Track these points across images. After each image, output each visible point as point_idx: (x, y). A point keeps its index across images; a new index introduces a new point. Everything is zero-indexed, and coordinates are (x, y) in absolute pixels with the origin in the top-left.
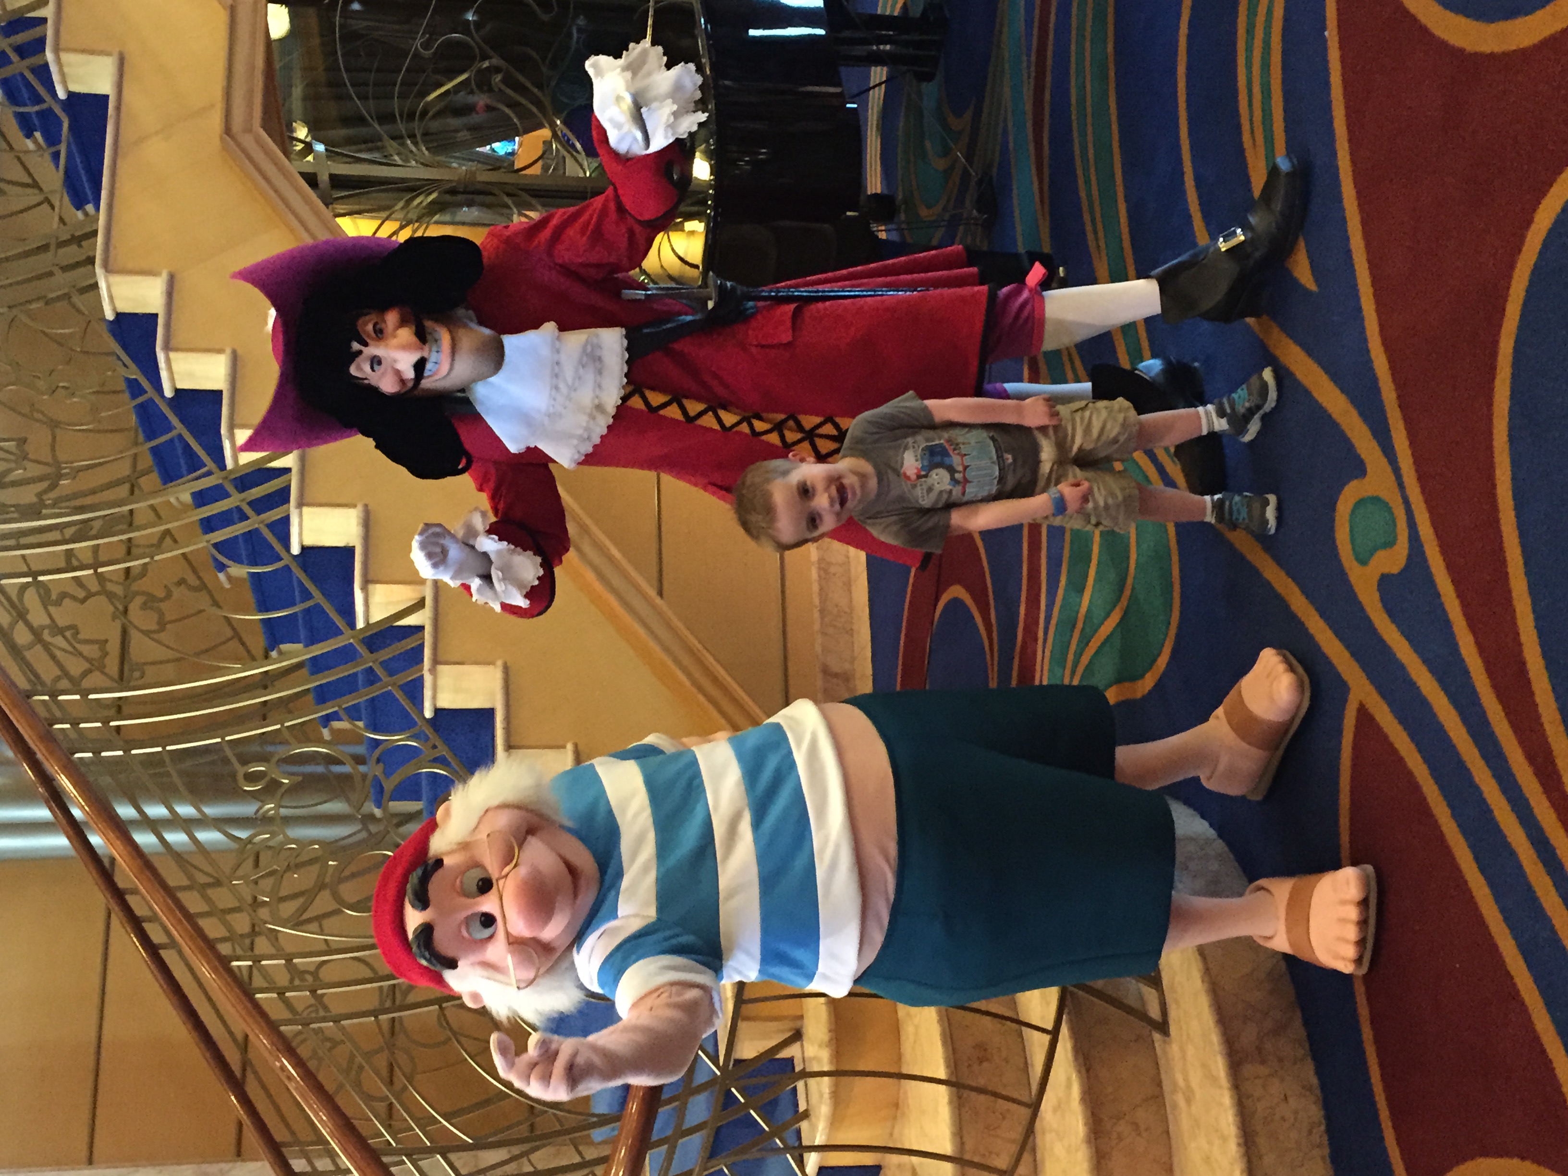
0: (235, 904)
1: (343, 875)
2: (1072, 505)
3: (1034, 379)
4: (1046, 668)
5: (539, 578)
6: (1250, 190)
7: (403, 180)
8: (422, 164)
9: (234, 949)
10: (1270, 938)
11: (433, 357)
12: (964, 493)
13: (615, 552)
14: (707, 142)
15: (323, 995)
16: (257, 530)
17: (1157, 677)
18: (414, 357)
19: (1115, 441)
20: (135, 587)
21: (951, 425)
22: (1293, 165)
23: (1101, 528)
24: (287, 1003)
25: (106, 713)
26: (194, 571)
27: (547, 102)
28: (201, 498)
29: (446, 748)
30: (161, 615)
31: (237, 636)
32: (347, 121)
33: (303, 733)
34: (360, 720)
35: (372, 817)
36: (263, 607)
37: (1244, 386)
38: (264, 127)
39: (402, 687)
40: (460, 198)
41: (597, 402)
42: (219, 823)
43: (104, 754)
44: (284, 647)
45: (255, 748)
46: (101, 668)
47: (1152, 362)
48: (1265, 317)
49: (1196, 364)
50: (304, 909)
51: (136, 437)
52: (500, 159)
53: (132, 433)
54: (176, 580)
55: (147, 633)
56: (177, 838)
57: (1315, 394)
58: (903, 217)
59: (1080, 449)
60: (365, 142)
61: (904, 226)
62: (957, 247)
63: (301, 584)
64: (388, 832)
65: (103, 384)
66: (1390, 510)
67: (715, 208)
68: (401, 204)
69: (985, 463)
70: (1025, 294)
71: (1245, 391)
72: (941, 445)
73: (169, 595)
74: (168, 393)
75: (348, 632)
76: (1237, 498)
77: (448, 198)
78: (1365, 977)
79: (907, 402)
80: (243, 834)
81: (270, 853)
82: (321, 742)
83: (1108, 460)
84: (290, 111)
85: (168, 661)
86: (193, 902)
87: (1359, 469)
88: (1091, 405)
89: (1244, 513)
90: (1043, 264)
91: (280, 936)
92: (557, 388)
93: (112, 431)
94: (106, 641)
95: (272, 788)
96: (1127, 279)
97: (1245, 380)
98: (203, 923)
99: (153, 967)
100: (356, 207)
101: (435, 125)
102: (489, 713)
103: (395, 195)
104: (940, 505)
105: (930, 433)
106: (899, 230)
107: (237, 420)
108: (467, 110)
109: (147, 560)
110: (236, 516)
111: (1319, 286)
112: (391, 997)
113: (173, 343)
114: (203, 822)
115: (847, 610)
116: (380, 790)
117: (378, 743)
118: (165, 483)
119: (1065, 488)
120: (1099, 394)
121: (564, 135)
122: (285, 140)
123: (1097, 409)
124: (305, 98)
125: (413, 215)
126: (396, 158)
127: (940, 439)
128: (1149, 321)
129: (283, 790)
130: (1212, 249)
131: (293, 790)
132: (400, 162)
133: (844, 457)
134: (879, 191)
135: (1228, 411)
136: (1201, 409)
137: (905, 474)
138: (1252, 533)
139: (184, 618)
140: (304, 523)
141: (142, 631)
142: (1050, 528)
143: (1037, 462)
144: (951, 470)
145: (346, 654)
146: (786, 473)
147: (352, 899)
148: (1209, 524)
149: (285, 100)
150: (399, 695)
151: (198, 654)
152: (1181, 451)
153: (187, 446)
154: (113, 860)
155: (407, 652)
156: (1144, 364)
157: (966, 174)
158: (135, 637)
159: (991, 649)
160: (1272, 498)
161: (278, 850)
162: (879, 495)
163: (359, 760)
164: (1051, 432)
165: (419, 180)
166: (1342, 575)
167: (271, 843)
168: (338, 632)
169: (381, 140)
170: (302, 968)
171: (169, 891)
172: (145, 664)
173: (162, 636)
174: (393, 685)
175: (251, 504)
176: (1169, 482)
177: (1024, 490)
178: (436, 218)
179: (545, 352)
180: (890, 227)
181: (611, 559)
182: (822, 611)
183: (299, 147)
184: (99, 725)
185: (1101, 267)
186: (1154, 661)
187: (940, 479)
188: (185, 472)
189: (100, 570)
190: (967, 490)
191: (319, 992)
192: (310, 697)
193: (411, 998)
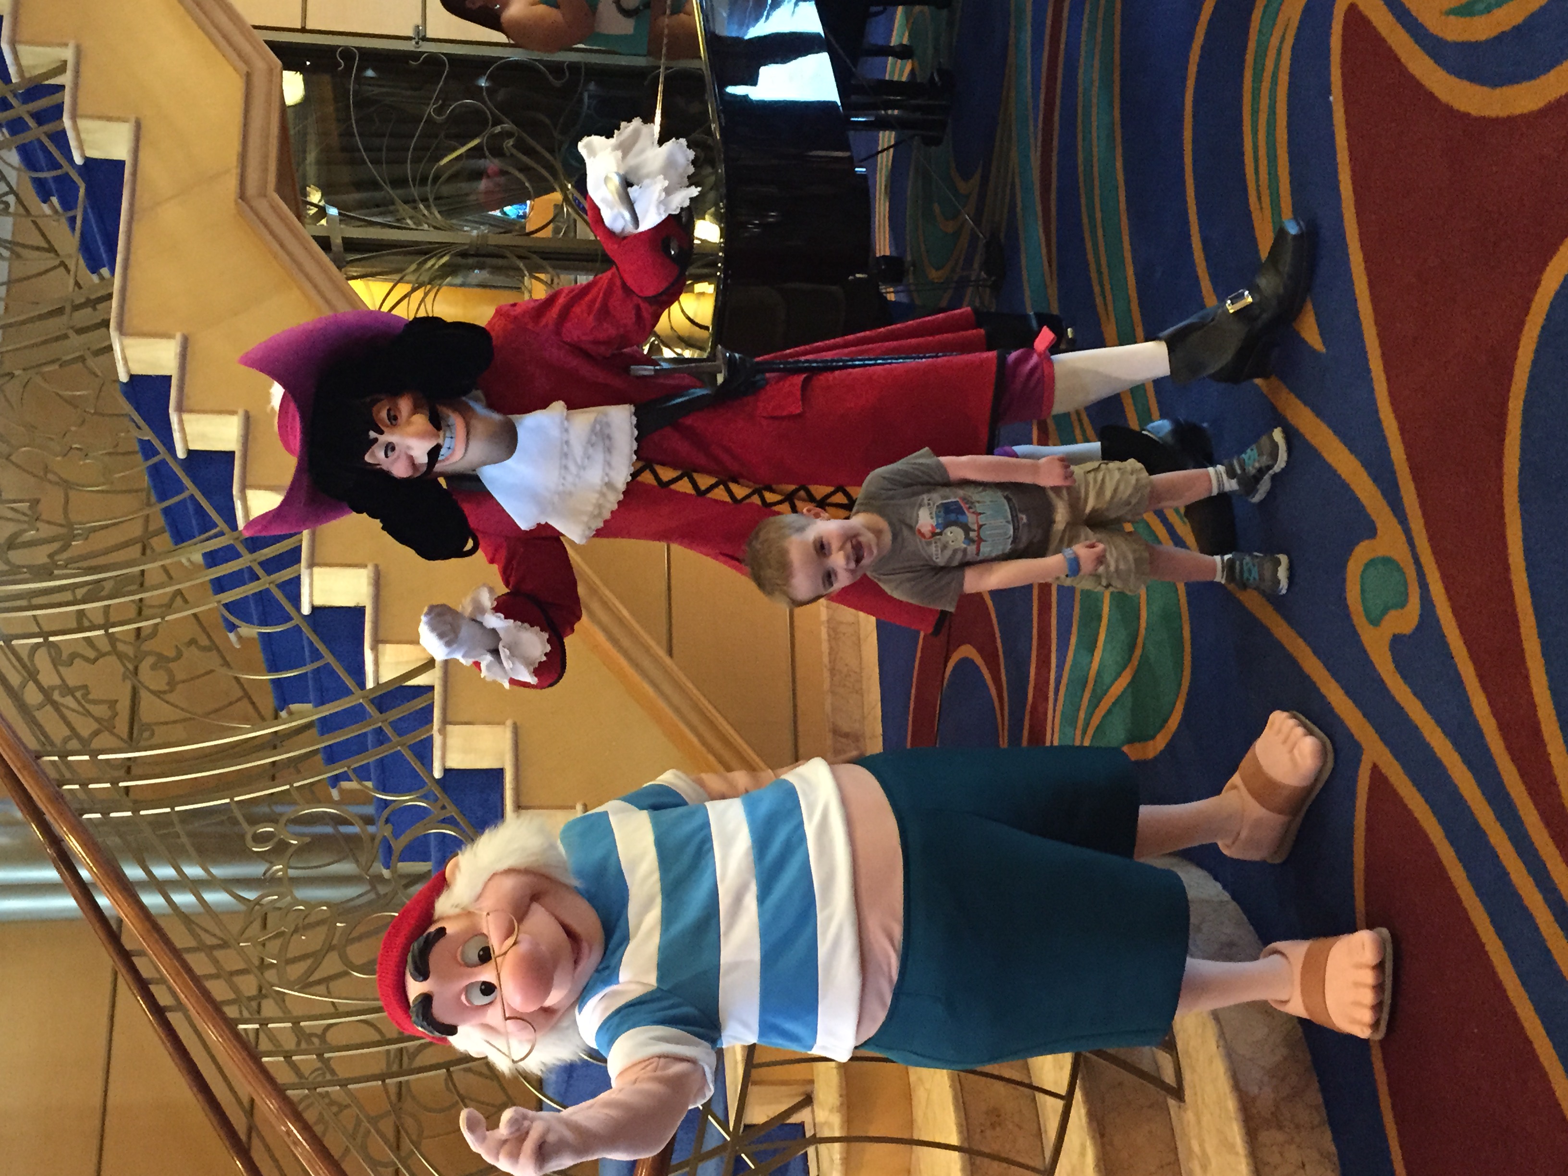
0: (241, 966)
1: (351, 936)
2: (1087, 566)
3: (1043, 442)
4: (1057, 729)
5: (546, 654)
6: (1257, 252)
7: (417, 243)
8: (435, 228)
9: (241, 1012)
10: (1285, 1002)
11: (447, 443)
12: (978, 554)
13: (625, 613)
14: (716, 205)
15: (329, 1059)
16: (267, 591)
17: (1169, 736)
18: (429, 445)
19: (1128, 503)
20: (147, 646)
21: (965, 483)
22: (1301, 228)
23: (1111, 589)
24: (294, 1067)
25: (116, 774)
26: (204, 629)
27: (558, 166)
28: (213, 559)
29: (455, 808)
30: (171, 674)
31: (247, 696)
32: (359, 186)
33: (312, 794)
34: (369, 780)
35: (380, 878)
36: (273, 667)
37: (1254, 446)
38: (279, 190)
39: (412, 748)
40: (471, 261)
41: (606, 479)
42: (227, 884)
43: (112, 815)
44: (294, 707)
45: (265, 809)
46: (111, 729)
47: (1160, 422)
48: (1273, 379)
49: (1205, 425)
50: (311, 971)
51: (149, 499)
52: (512, 223)
53: (144, 493)
54: (187, 640)
55: (157, 694)
56: (184, 899)
57: (1325, 455)
58: (911, 279)
59: (1094, 511)
60: (378, 206)
61: (912, 288)
62: (966, 309)
63: (311, 644)
64: (396, 893)
65: (117, 445)
66: (1400, 569)
67: (725, 271)
68: (414, 267)
69: (1001, 522)
70: (1035, 359)
71: (1255, 451)
72: (956, 503)
73: (179, 655)
74: (181, 454)
75: (358, 692)
76: (1247, 559)
77: (460, 260)
78: (1383, 1043)
79: (923, 457)
80: (251, 895)
81: (278, 913)
82: (330, 802)
83: (1119, 521)
84: (304, 177)
85: (175, 722)
86: (200, 964)
87: (1370, 531)
88: (1103, 466)
89: (1255, 574)
90: (1052, 329)
91: (287, 998)
92: (566, 468)
93: (125, 492)
94: (116, 701)
95: (280, 849)
96: (1135, 342)
97: (1256, 439)
98: (209, 985)
99: (159, 1030)
100: (369, 270)
101: (446, 190)
102: (497, 774)
103: (409, 258)
104: (955, 563)
105: (947, 491)
106: (909, 292)
107: (250, 480)
108: (478, 175)
109: (158, 620)
110: (246, 576)
111: (1327, 348)
112: (397, 1061)
113: (186, 403)
114: (211, 883)
115: (858, 670)
116: (389, 850)
117: (386, 803)
118: (176, 543)
119: (1080, 549)
120: (1108, 455)
121: (575, 199)
122: (298, 204)
123: (1108, 469)
124: (318, 162)
125: (425, 278)
126: (409, 221)
127: (954, 496)
128: (1158, 382)
129: (291, 850)
130: (1220, 311)
131: (301, 850)
132: (414, 227)
133: (858, 512)
134: (888, 253)
135: (1239, 472)
136: (1211, 470)
137: (919, 531)
138: (1263, 593)
139: (192, 679)
140: (315, 583)
141: (153, 692)
142: (1060, 588)
143: (1052, 522)
144: (967, 529)
145: (355, 715)
146: (801, 529)
147: (358, 961)
148: (1219, 584)
149: (299, 165)
150: (409, 756)
151: (207, 714)
152: (1192, 511)
153: (199, 508)
154: (120, 921)
155: (417, 712)
156: (1152, 425)
157: (974, 238)
158: (145, 697)
159: (1002, 709)
160: (1284, 559)
161: (288, 910)
162: (893, 550)
163: (369, 820)
164: (1065, 492)
165: (430, 243)
166: (1355, 633)
167: (278, 905)
168: (348, 692)
169: (393, 203)
170: (308, 1031)
171: (176, 953)
172: (157, 724)
173: (171, 697)
174: (403, 745)
175: (262, 564)
176: (1179, 542)
177: (1037, 550)
178: (448, 279)
179: (555, 432)
180: (900, 288)
181: (621, 621)
182: (833, 671)
183: (313, 211)
184: (108, 785)
185: (1110, 330)
186: (1166, 721)
187: (954, 536)
188: (196, 533)
189: (111, 630)
190: (982, 549)
191: (326, 1055)
192: (319, 757)
193: (418, 1062)
